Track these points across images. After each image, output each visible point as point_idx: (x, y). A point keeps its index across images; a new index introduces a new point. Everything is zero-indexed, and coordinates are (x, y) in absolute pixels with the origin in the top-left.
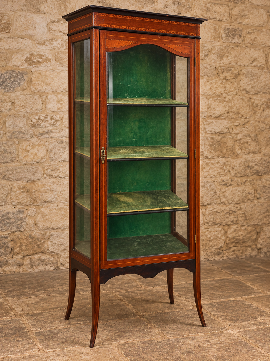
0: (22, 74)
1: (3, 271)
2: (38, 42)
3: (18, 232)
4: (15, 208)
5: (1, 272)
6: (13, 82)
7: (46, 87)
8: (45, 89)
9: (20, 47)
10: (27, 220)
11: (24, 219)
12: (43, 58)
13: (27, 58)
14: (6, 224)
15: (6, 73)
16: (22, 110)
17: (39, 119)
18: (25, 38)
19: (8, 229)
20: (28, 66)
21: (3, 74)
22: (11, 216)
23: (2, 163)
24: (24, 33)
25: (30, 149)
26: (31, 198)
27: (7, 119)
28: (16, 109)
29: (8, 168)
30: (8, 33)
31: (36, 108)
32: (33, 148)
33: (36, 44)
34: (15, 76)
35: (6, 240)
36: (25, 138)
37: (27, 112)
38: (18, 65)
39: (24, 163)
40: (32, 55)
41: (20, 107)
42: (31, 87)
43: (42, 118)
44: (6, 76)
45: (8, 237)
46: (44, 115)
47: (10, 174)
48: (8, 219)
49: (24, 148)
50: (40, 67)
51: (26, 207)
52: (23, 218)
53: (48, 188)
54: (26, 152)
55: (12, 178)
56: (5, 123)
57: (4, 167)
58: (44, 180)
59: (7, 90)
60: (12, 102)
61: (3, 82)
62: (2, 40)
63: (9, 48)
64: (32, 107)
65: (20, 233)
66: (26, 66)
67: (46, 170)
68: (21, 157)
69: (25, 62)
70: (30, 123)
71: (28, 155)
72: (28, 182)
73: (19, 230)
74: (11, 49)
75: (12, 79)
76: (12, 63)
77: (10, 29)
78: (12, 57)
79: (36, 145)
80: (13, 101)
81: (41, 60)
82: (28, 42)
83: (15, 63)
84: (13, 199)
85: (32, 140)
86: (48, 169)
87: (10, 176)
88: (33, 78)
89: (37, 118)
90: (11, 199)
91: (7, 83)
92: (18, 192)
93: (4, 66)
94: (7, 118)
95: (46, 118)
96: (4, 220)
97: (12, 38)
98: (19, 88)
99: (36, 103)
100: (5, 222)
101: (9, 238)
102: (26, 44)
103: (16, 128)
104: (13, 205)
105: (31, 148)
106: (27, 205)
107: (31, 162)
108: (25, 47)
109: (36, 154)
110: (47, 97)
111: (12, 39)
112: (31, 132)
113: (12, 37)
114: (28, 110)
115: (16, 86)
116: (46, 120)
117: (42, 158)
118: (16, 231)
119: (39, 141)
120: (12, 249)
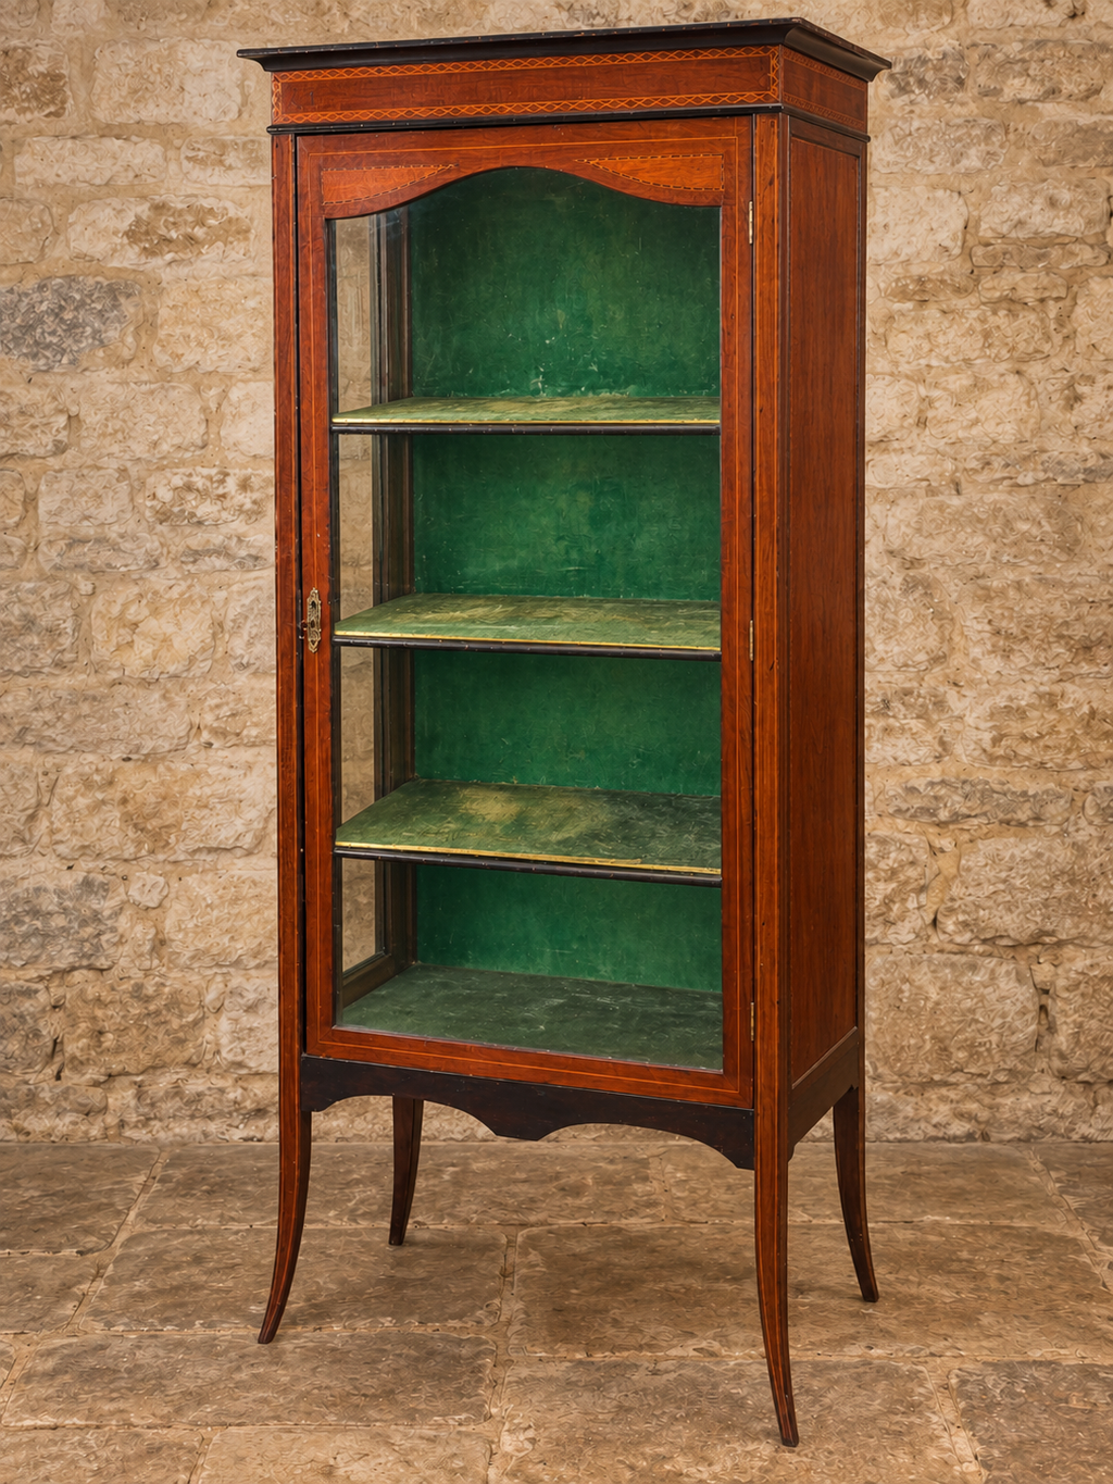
0: (115, 292)
1: (18, 1130)
2: (191, 154)
3: (85, 972)
4: (70, 868)
5: (7, 1134)
6: (72, 327)
7: (221, 352)
8: (215, 358)
9: (108, 175)
10: (123, 923)
11: (110, 917)
12: (212, 222)
13: (138, 220)
14: (26, 937)
15: (41, 288)
16: (115, 449)
17: (189, 488)
18: (134, 138)
19: (37, 957)
20: (143, 260)
21: (27, 295)
22: (49, 903)
23: (18, 674)
24: (129, 116)
25: (140, 617)
26: (142, 830)
27: (43, 488)
28: (87, 444)
29: (40, 696)
30: (52, 118)
31: (177, 440)
32: (156, 612)
33: (185, 163)
34: (82, 304)
35: (27, 1006)
36: (123, 569)
37: (138, 456)
38: (98, 256)
39: (114, 675)
40: (159, 208)
41: (104, 435)
42: (157, 349)
43: (199, 482)
44: (41, 302)
45: (36, 991)
46: (213, 471)
47: (45, 723)
48: (36, 913)
49: (116, 610)
50: (199, 264)
51: (121, 869)
52: (107, 913)
53: (220, 789)
54: (122, 631)
55: (58, 738)
56: (30, 501)
57: (23, 693)
58: (203, 752)
59: (42, 362)
60: (70, 417)
61: (28, 328)
62: (26, 148)
63: (57, 180)
64: (155, 437)
65: (91, 975)
66: (130, 257)
67: (211, 709)
68: (102, 651)
69: (125, 240)
70: (149, 504)
71: (130, 644)
72: (129, 759)
73: (85, 963)
74: (64, 185)
75: (68, 316)
76: (68, 246)
77: (63, 102)
78: (71, 218)
79: (170, 600)
80: (74, 410)
81: (199, 232)
82: (145, 153)
83: (85, 248)
84: (59, 830)
85: (152, 576)
86: (218, 706)
87: (49, 732)
88: (164, 313)
89: (178, 481)
90: (52, 832)
91: (43, 333)
92: (82, 802)
93: (31, 259)
94: (43, 481)
95: (222, 482)
96: (18, 920)
97: (74, 138)
98: (101, 353)
99: (176, 420)
100: (24, 928)
101: (42, 997)
102: (138, 161)
103: (86, 523)
104: (61, 857)
105: (146, 612)
106: (126, 860)
107: (146, 675)
108: (131, 175)
109: (166, 640)
110: (225, 394)
111: (69, 143)
112: (152, 544)
113: (75, 133)
114: (139, 449)
115: (82, 345)
116: (221, 491)
117: (192, 660)
118: (73, 969)
119: (184, 585)
120: (55, 1042)
